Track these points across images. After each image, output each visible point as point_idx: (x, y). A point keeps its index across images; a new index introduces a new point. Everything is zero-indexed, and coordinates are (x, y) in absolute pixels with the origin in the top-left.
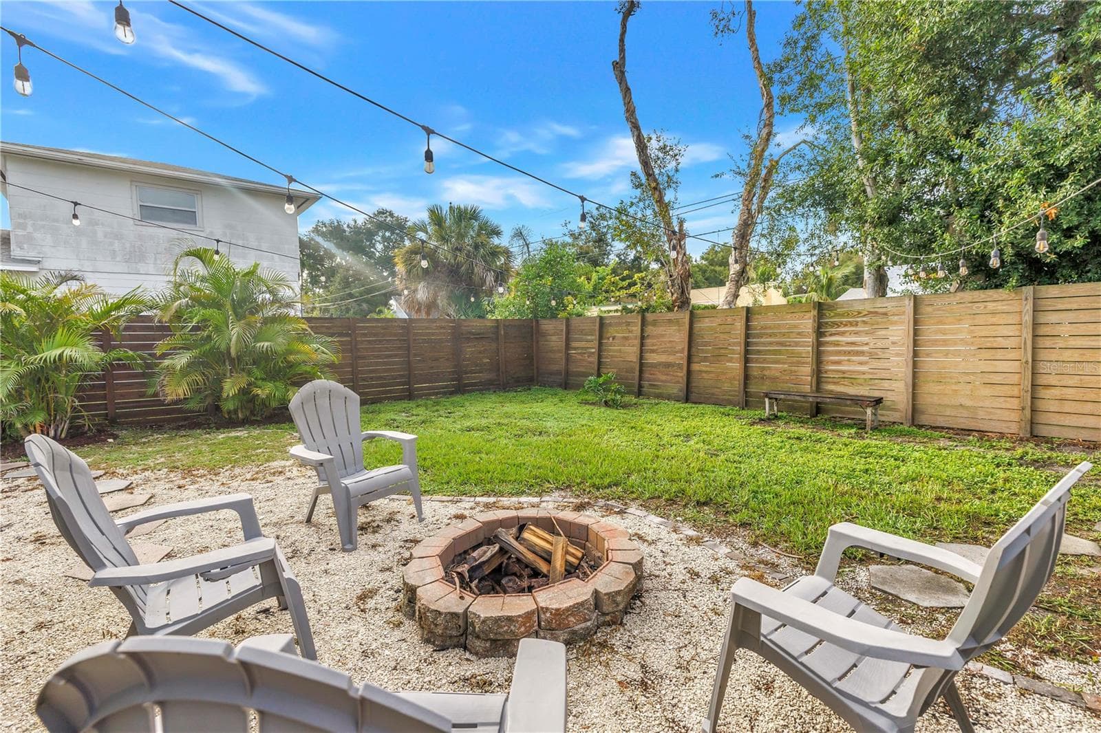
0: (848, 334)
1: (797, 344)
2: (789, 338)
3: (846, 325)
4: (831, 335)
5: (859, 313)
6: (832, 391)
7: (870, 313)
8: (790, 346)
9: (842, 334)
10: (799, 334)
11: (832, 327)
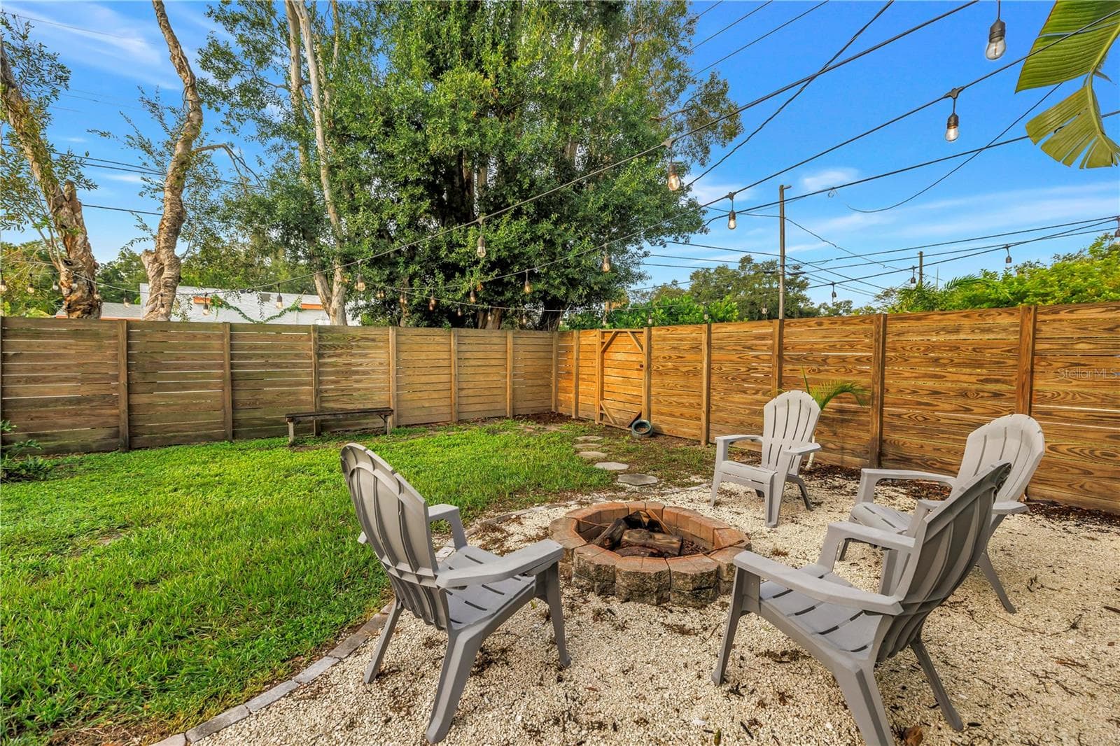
0: (344, 356)
1: (295, 366)
2: (285, 359)
3: (342, 348)
4: (330, 357)
5: (354, 338)
6: (332, 408)
7: (363, 338)
8: (287, 367)
9: (340, 355)
10: (296, 355)
11: (330, 349)
